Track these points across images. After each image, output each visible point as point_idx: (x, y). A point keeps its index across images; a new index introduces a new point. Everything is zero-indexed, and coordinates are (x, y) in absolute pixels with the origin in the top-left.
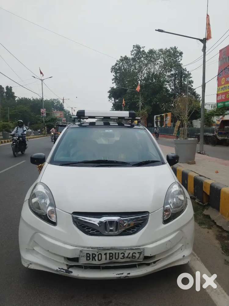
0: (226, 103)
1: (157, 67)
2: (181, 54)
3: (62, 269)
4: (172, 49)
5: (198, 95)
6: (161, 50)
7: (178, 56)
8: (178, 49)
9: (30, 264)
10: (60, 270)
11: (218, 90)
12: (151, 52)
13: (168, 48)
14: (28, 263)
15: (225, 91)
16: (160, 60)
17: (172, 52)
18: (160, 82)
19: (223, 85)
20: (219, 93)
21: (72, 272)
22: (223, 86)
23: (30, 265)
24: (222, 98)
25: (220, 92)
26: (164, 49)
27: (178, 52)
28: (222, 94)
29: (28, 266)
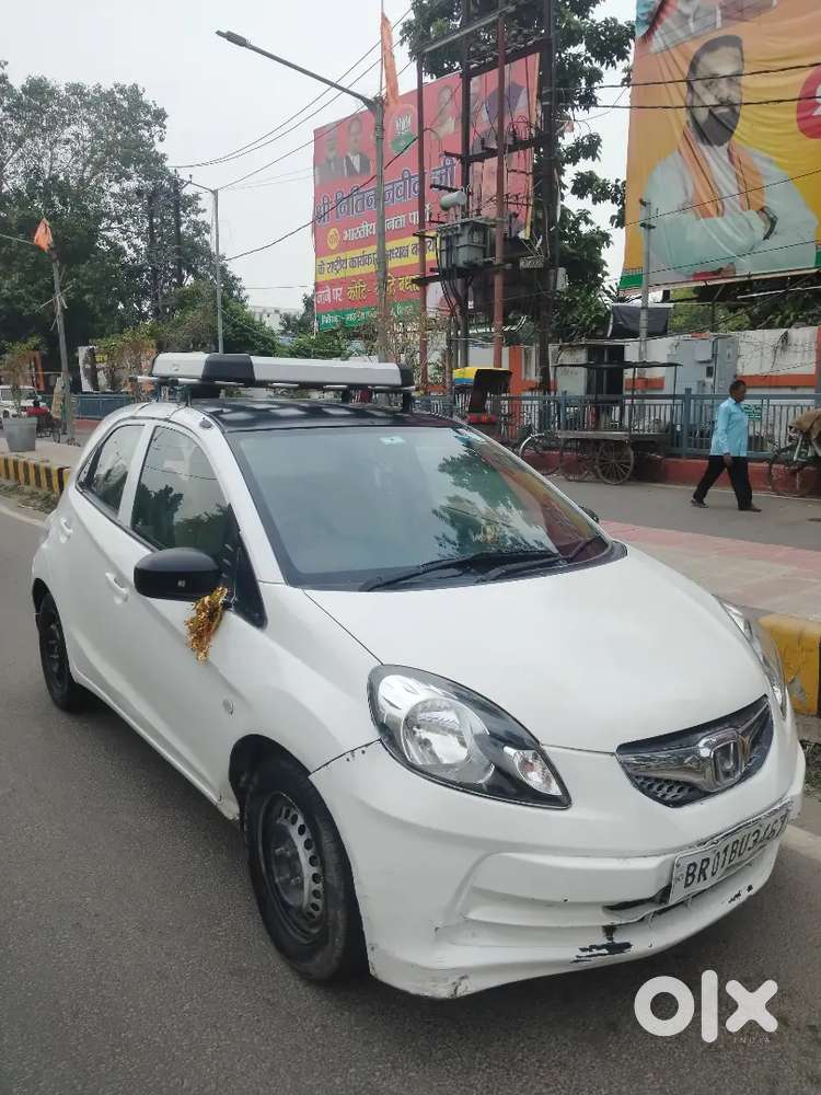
0: (350, 317)
1: (64, 155)
2: (160, 116)
3: (592, 947)
4: (121, 91)
5: (234, 278)
6: (76, 89)
7: (148, 124)
8: (147, 98)
9: (463, 978)
10: (588, 953)
11: (320, 269)
12: (37, 89)
13: (107, 87)
14: (450, 982)
15: (342, 274)
16: (74, 128)
17: (125, 104)
18: (87, 215)
19: (332, 252)
20: (322, 278)
21: (628, 946)
22: (333, 258)
23: (463, 982)
24: (332, 300)
25: (326, 277)
26: (89, 84)
27: (146, 106)
28: (332, 284)
29: (455, 990)
